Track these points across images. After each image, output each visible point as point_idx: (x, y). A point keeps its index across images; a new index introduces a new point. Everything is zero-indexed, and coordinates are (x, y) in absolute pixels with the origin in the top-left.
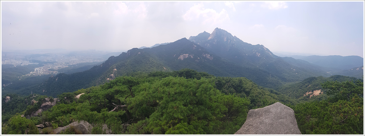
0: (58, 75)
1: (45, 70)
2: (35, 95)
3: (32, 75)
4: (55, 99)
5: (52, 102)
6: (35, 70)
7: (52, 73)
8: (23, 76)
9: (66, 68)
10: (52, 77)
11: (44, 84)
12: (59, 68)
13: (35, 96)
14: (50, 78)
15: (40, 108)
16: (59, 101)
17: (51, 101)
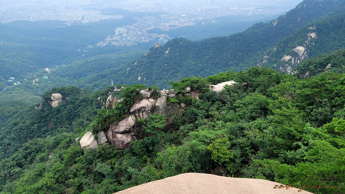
0: (169, 42)
1: (139, 33)
2: (118, 88)
3: (110, 43)
4: (163, 92)
5: (156, 99)
6: (117, 33)
7: (157, 38)
8: (90, 47)
9: (188, 27)
10: (157, 46)
11: (139, 62)
12: (171, 28)
13: (119, 90)
14: (152, 49)
15: (130, 114)
16: (173, 95)
17: (155, 95)
